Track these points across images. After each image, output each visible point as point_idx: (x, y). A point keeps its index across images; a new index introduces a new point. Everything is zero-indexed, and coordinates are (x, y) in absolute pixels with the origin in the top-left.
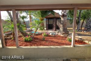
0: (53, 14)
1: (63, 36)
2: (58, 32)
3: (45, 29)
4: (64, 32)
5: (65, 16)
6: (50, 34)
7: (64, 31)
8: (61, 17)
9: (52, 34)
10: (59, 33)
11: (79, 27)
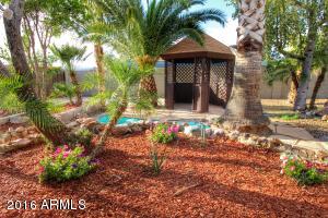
0: (198, 40)
1: (249, 141)
2: (221, 121)
3: (162, 101)
4: (248, 122)
5: (255, 49)
6: (187, 131)
7: (247, 116)
8: (234, 52)
9: (193, 131)
10: (226, 125)
11: (304, 95)
